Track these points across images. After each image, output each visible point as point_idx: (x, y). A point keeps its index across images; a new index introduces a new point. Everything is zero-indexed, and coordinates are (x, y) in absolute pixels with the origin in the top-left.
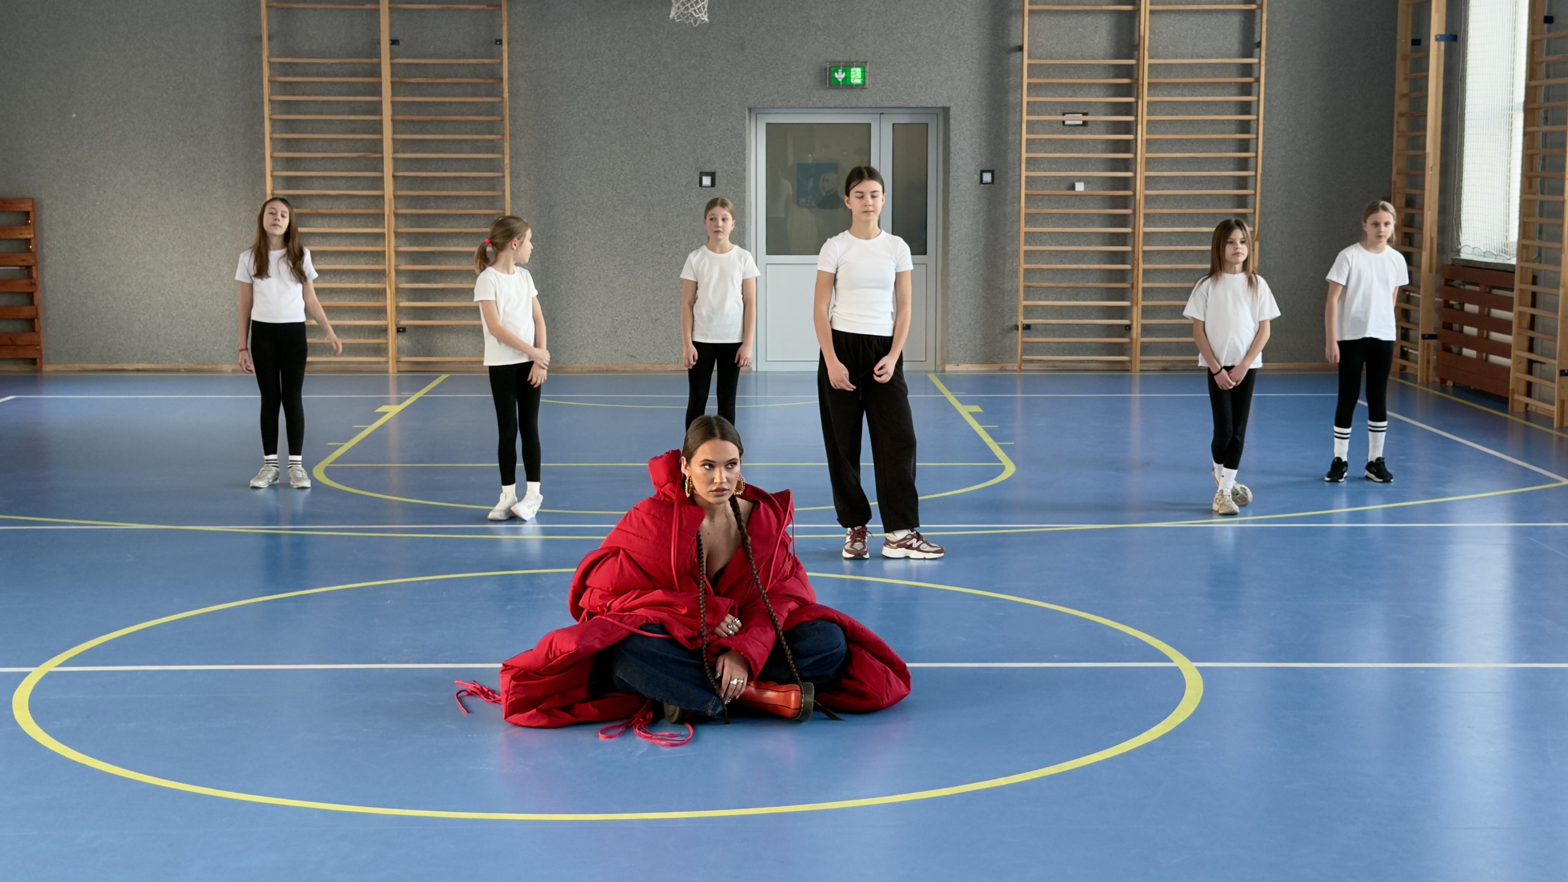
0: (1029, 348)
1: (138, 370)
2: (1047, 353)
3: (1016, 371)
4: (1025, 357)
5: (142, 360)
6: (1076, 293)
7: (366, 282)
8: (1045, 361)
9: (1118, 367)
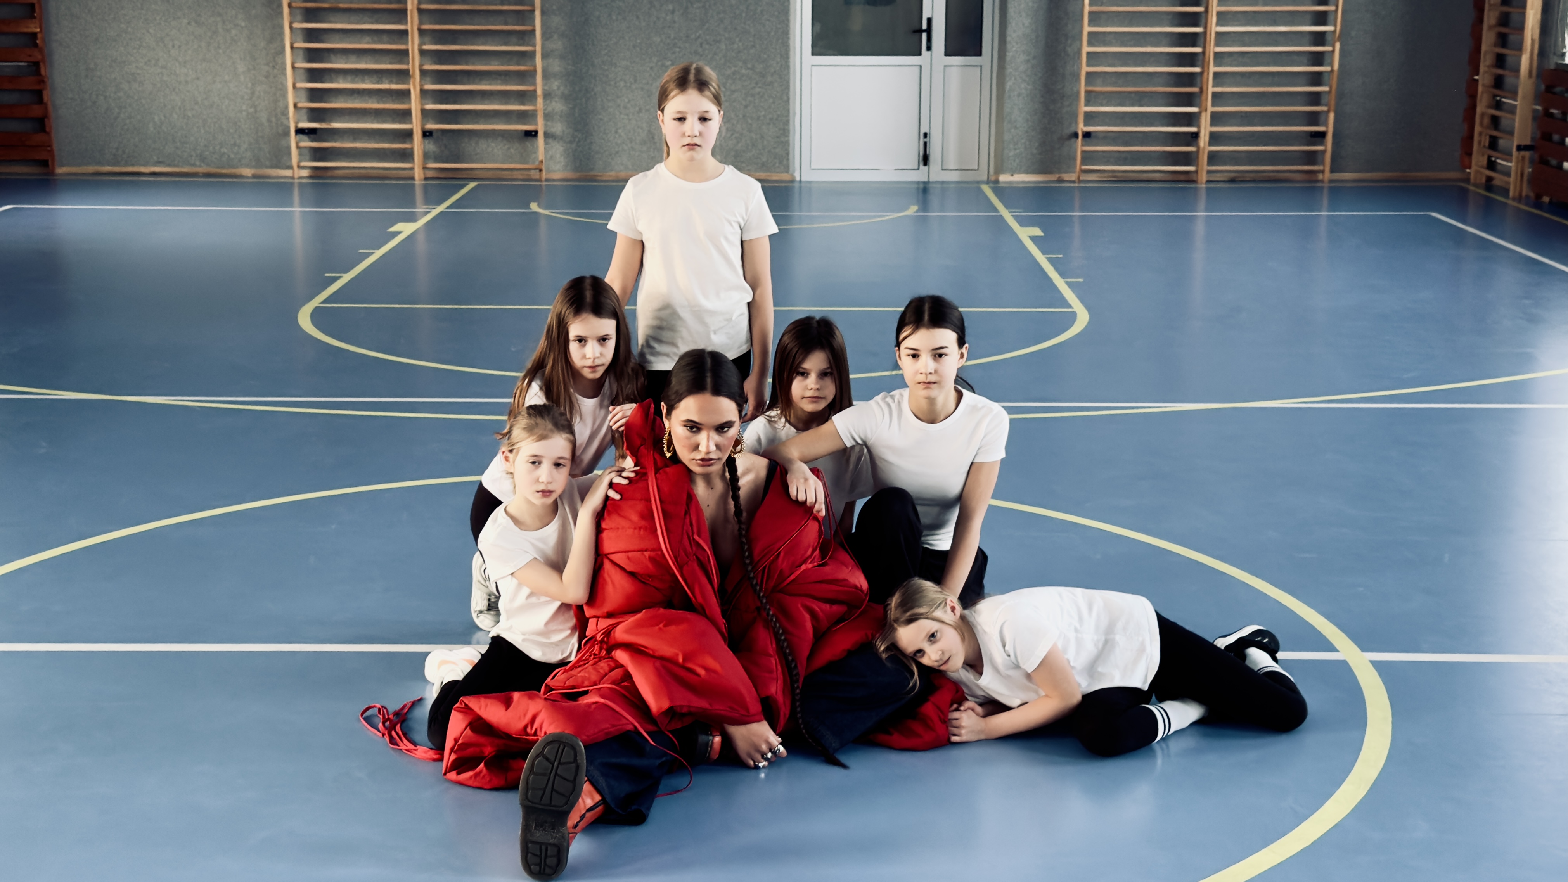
0: (1088, 158)
1: (154, 174)
2: (1107, 163)
3: (1074, 182)
4: (1084, 167)
5: (159, 163)
6: (1141, 98)
7: (391, 82)
8: (1104, 171)
9: (1182, 177)
